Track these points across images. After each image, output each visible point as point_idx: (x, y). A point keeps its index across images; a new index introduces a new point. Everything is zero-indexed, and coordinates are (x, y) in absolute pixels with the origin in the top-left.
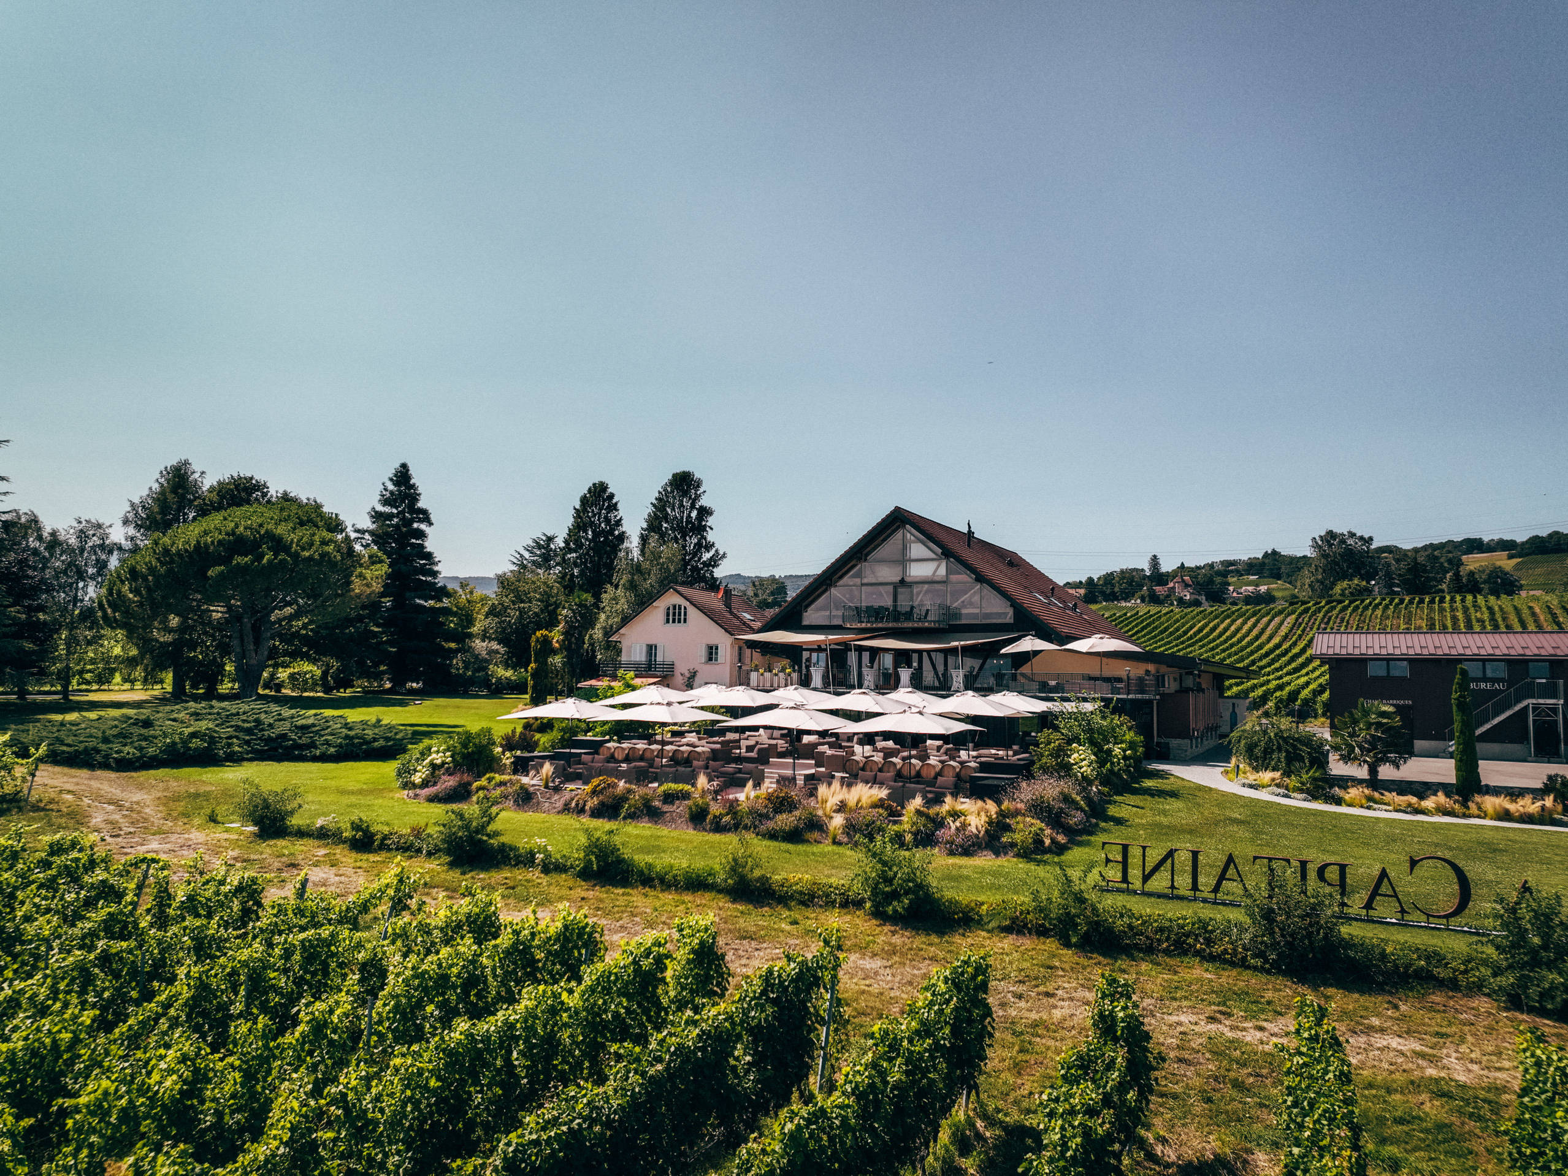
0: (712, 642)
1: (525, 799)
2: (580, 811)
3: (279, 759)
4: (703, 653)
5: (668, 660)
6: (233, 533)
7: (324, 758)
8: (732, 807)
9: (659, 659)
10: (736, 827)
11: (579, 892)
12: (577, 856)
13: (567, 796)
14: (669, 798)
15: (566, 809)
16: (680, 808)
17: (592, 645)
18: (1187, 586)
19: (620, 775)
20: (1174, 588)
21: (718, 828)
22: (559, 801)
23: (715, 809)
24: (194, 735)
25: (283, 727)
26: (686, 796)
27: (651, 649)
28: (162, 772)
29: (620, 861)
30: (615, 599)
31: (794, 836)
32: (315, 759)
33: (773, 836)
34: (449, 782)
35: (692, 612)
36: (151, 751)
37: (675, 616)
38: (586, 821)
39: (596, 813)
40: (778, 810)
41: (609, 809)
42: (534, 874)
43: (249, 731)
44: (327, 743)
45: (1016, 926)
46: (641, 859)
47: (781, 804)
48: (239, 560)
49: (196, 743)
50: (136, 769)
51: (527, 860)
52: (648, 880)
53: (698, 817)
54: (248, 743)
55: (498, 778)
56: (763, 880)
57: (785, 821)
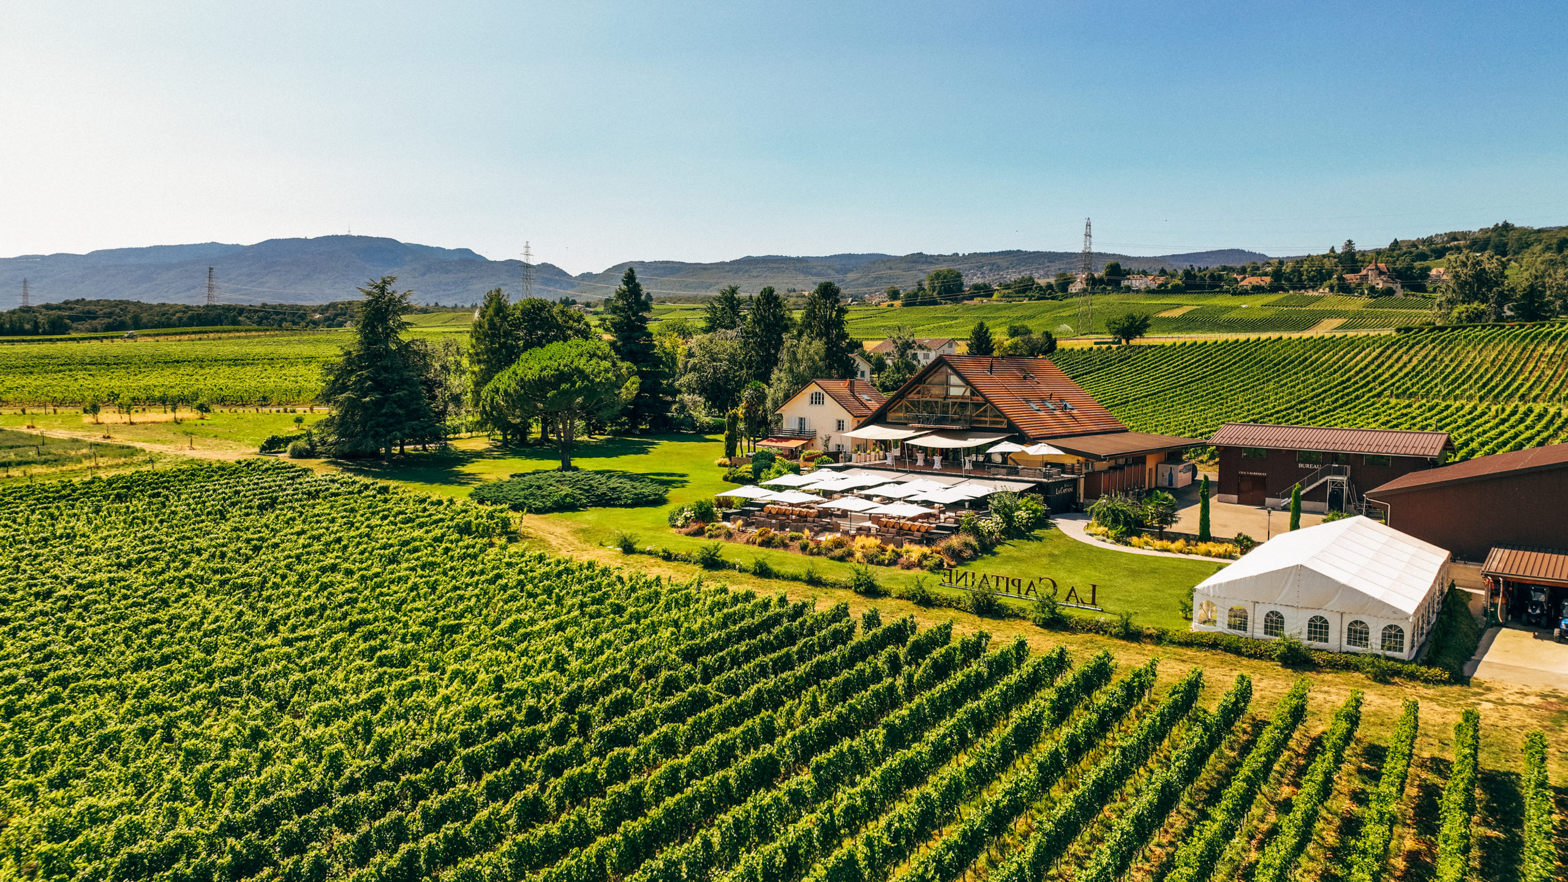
0: (840, 418)
1: (729, 535)
2: (754, 543)
3: (604, 506)
4: (835, 425)
5: (812, 429)
6: (558, 370)
7: (626, 506)
8: (818, 543)
9: (807, 429)
10: (819, 554)
11: (752, 580)
12: (752, 567)
13: (748, 535)
14: (792, 539)
15: (748, 542)
16: (797, 544)
17: (764, 411)
18: (1381, 273)
19: (771, 526)
20: (1367, 275)
21: (812, 554)
22: (745, 537)
23: (812, 545)
24: (566, 496)
25: (603, 489)
26: (799, 538)
27: (802, 421)
28: (556, 514)
29: (768, 569)
30: (779, 380)
31: (841, 559)
32: (621, 506)
33: (832, 558)
34: (694, 527)
35: (827, 398)
36: (549, 504)
37: (817, 399)
38: (756, 548)
39: (761, 545)
40: (836, 548)
41: (767, 543)
42: (736, 573)
43: (587, 491)
44: (626, 497)
45: (900, 597)
46: (776, 568)
47: (839, 544)
48: (563, 386)
49: (568, 500)
50: (545, 513)
51: (733, 567)
52: (777, 576)
53: (804, 548)
54: (588, 497)
55: (717, 525)
56: (819, 578)
57: (838, 552)
